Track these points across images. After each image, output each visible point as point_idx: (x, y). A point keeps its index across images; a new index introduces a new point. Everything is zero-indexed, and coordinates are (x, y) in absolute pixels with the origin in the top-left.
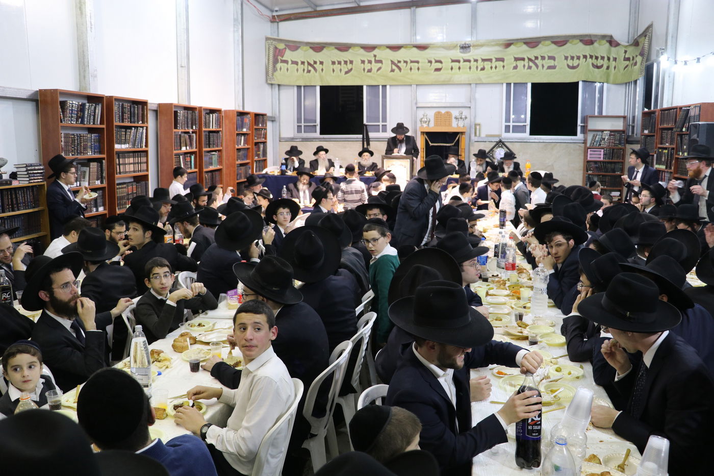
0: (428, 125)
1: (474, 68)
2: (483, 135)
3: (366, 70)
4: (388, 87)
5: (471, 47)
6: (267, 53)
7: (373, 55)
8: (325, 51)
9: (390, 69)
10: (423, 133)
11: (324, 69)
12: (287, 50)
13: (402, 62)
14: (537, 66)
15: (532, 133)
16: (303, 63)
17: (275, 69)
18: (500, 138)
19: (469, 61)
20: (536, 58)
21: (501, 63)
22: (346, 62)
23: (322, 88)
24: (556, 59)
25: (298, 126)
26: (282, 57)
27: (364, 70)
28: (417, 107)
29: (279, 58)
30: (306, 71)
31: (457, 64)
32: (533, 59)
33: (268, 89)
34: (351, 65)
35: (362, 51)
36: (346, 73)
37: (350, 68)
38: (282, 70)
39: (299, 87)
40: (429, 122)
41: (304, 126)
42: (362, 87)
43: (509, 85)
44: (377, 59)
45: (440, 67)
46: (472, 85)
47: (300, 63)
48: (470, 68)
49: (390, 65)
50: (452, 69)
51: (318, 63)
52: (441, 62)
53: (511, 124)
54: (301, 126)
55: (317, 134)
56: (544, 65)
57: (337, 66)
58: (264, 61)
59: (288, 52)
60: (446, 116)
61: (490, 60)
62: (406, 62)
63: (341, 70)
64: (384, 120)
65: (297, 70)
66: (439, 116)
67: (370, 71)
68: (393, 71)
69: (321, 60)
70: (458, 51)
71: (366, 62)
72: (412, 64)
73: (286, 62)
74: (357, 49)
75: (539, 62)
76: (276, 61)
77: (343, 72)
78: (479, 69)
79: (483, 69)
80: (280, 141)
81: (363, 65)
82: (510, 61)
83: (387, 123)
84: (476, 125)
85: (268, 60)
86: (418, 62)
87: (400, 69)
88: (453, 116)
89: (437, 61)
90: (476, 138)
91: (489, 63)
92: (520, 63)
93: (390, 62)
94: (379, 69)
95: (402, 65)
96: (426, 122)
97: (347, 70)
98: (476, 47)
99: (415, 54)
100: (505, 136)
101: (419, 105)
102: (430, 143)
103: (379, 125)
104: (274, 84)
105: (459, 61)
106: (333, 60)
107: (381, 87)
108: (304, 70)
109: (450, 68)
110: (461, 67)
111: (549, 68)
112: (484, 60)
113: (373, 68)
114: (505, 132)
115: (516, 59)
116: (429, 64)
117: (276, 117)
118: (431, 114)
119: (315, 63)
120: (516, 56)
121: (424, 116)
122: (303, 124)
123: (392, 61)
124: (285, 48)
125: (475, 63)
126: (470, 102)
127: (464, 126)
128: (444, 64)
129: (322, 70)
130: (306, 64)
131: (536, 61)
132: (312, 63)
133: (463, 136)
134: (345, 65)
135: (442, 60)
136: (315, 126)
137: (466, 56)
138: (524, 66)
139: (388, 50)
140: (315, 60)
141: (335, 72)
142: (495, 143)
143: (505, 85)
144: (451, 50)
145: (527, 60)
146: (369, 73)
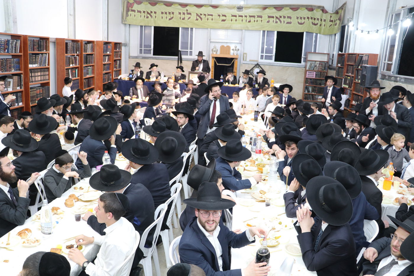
0: (216, 53)
1: (244, 21)
2: (248, 60)
3: (181, 19)
4: (194, 29)
5: (243, 8)
6: (123, 5)
7: (186, 10)
8: (157, 5)
9: (195, 19)
10: (213, 57)
11: (157, 16)
12: (135, 4)
13: (203, 15)
14: (281, 22)
15: (276, 60)
16: (144, 12)
17: (127, 15)
18: (258, 62)
19: (242, 16)
20: (281, 17)
21: (260, 19)
22: (170, 13)
23: (155, 28)
24: (292, 19)
25: (140, 50)
26: (132, 8)
27: (180, 18)
29: (130, 8)
30: (146, 17)
31: (235, 17)
32: (279, 17)
33: (122, 26)
34: (173, 15)
35: (179, 7)
36: (170, 19)
37: (172, 17)
38: (131, 16)
39: (141, 26)
40: (217, 51)
41: (144, 50)
42: (179, 28)
43: (264, 32)
44: (188, 12)
45: (225, 19)
46: (243, 30)
47: (142, 12)
48: (242, 20)
49: (196, 16)
50: (232, 20)
51: (153, 12)
52: (225, 16)
53: (264, 54)
54: (142, 50)
55: (151, 55)
56: (285, 21)
57: (164, 15)
58: (121, 9)
59: (135, 5)
60: (227, 48)
61: (254, 17)
62: (205, 15)
63: (166, 18)
64: (191, 48)
65: (141, 16)
66: (223, 48)
67: (184, 19)
68: (197, 20)
69: (155, 11)
70: (236, 10)
71: (182, 14)
72: (209, 16)
73: (134, 11)
74: (177, 5)
75: (282, 19)
76: (128, 10)
77: (168, 19)
78: (247, 21)
79: (250, 22)
80: (129, 58)
81: (179, 15)
82: (265, 17)
83: (193, 51)
84: (244, 54)
85: (124, 9)
86: (212, 15)
87: (201, 19)
88: (231, 49)
89: (223, 16)
90: (244, 61)
91: (253, 18)
92: (271, 20)
93: (196, 15)
94: (189, 18)
95: (202, 16)
96: (215, 51)
97: (170, 18)
98: (246, 9)
99: (211, 10)
100: (261, 61)
101: (212, 41)
102: (217, 64)
103: (188, 51)
104: (127, 24)
105: (236, 16)
106: (162, 11)
107: (190, 29)
108: (145, 16)
109: (231, 20)
110: (237, 20)
111: (288, 23)
112: (250, 16)
113: (185, 17)
114: (261, 59)
115: (269, 17)
116: (219, 17)
117: (127, 44)
118: (218, 46)
119: (151, 12)
120: (269, 15)
121: (214, 47)
123: (197, 14)
124: (134, 3)
125: (245, 18)
126: (242, 40)
127: (237, 55)
128: (227, 17)
129: (156, 17)
130: (146, 13)
131: (280, 19)
132: (150, 12)
133: (236, 60)
134: (169, 15)
135: (226, 15)
136: (150, 50)
137: (240, 13)
138: (273, 21)
139: (195, 7)
140: (152, 11)
141: (163, 19)
142: (255, 65)
143: (262, 32)
144: (232, 9)
145: (275, 18)
146: (183, 20)
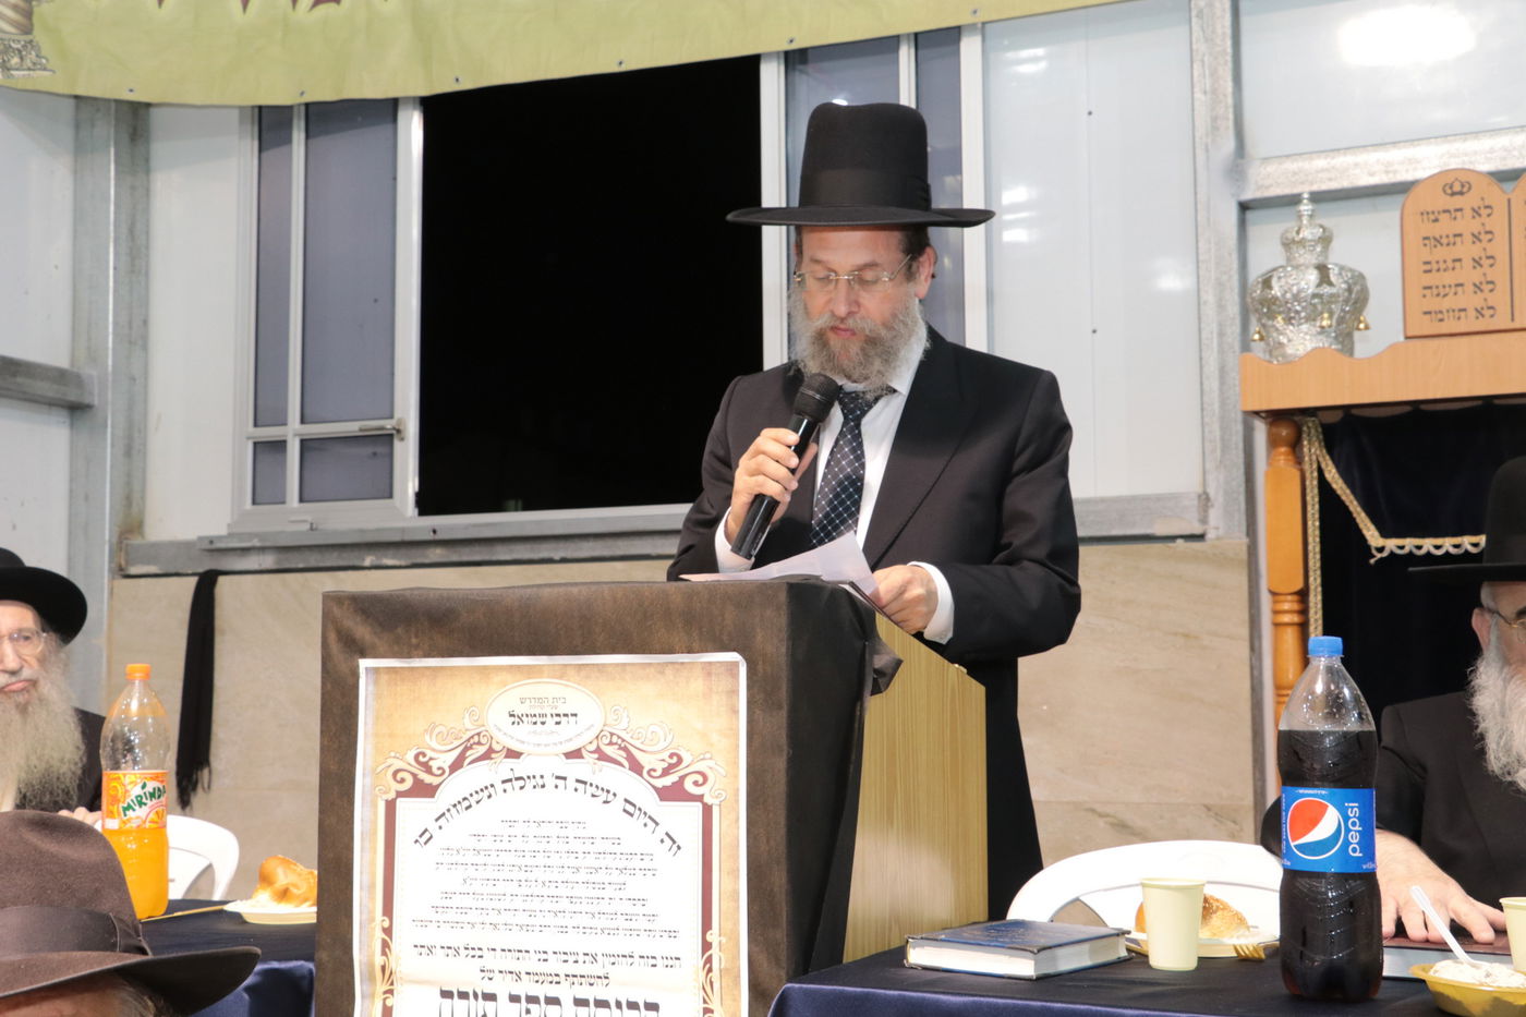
0: (1345, 339)
4: (973, 42)
10: (1288, 423)
23: (440, 113)
25: (257, 448)
28: (1244, 207)
40: (1352, 301)
41: (306, 445)
42: (744, 71)
54: (279, 446)
55: (401, 509)
80: (122, 574)
96: (1315, 309)
101: (1267, 179)
102: (1373, 537)
117: (88, 371)
122: (293, 431)
136: (387, 439)
